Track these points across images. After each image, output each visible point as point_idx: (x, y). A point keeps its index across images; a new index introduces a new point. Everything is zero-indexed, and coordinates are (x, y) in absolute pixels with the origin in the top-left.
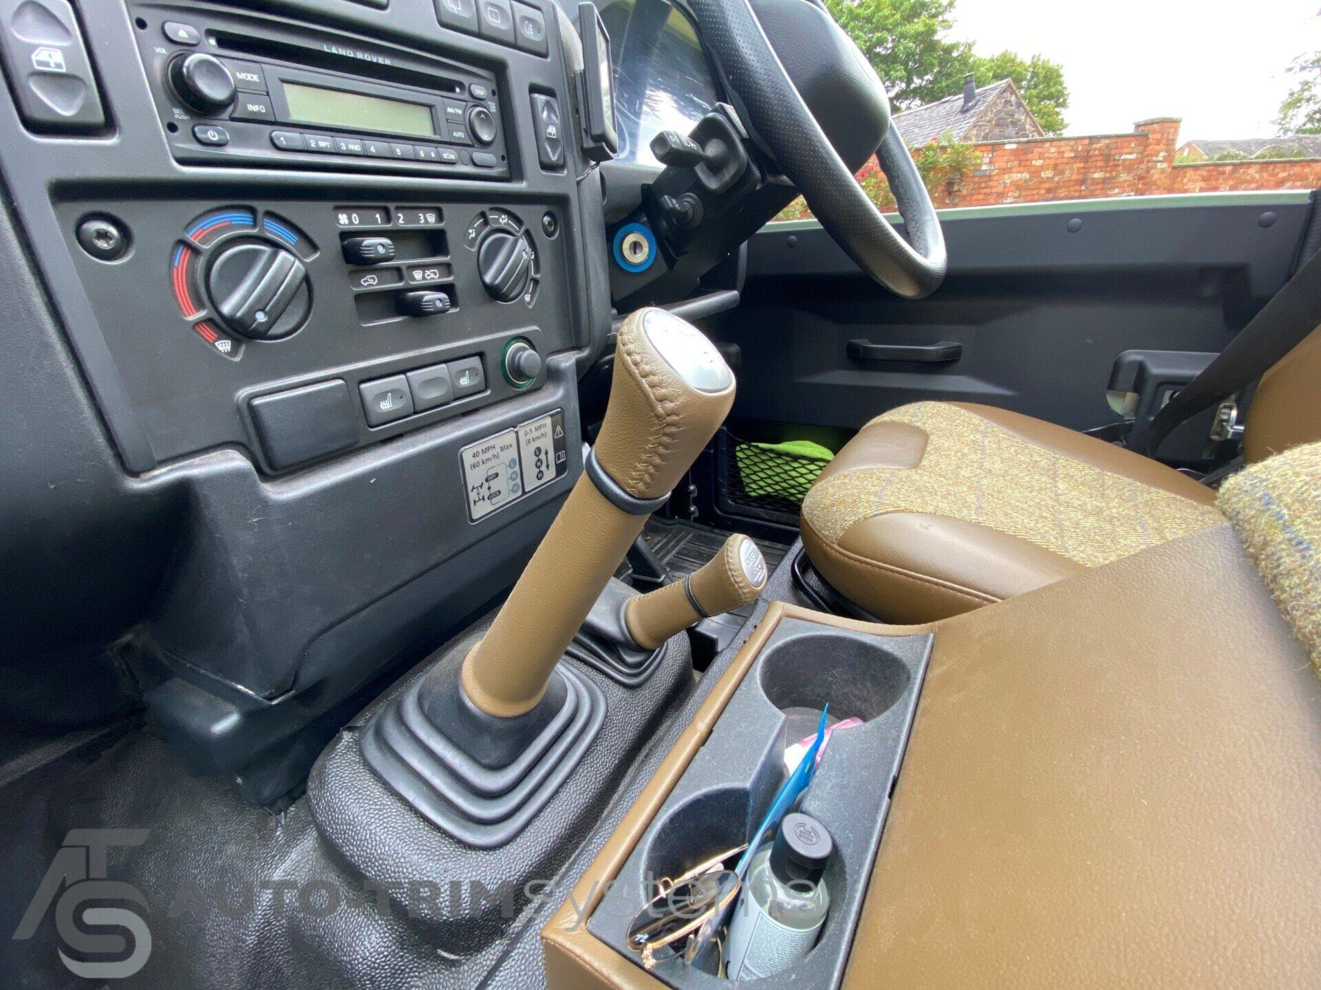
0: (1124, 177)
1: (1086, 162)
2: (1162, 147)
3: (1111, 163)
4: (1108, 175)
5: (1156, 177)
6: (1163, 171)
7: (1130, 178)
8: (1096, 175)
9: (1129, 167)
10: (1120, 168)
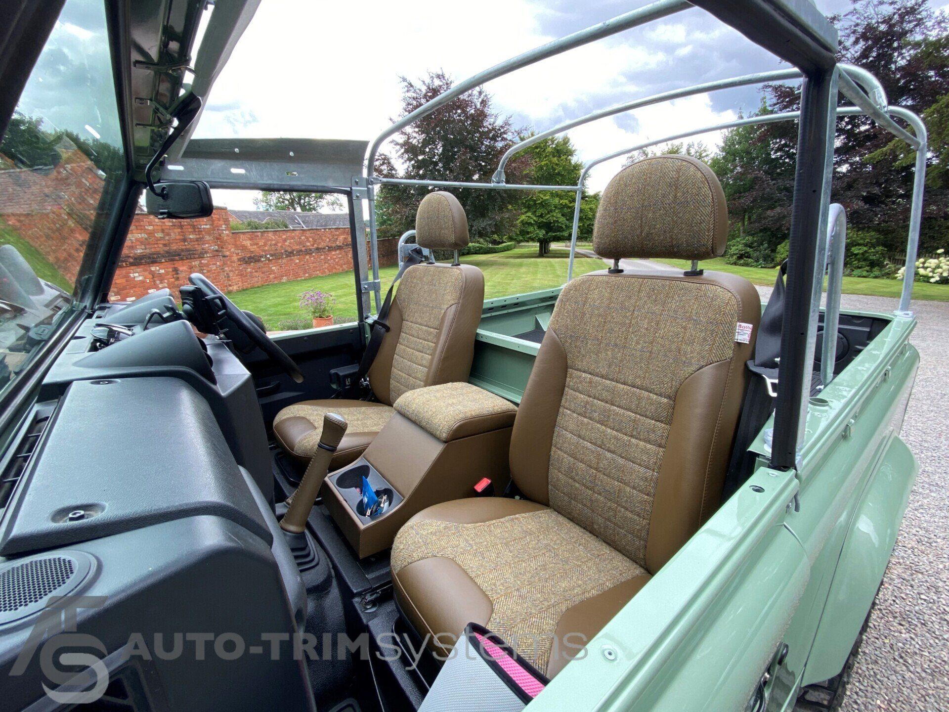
0: (207, 238)
1: (182, 229)
2: (221, 222)
3: (197, 230)
4: (198, 237)
5: (225, 238)
6: (228, 235)
7: (211, 238)
8: (191, 237)
9: (209, 232)
10: (203, 233)
